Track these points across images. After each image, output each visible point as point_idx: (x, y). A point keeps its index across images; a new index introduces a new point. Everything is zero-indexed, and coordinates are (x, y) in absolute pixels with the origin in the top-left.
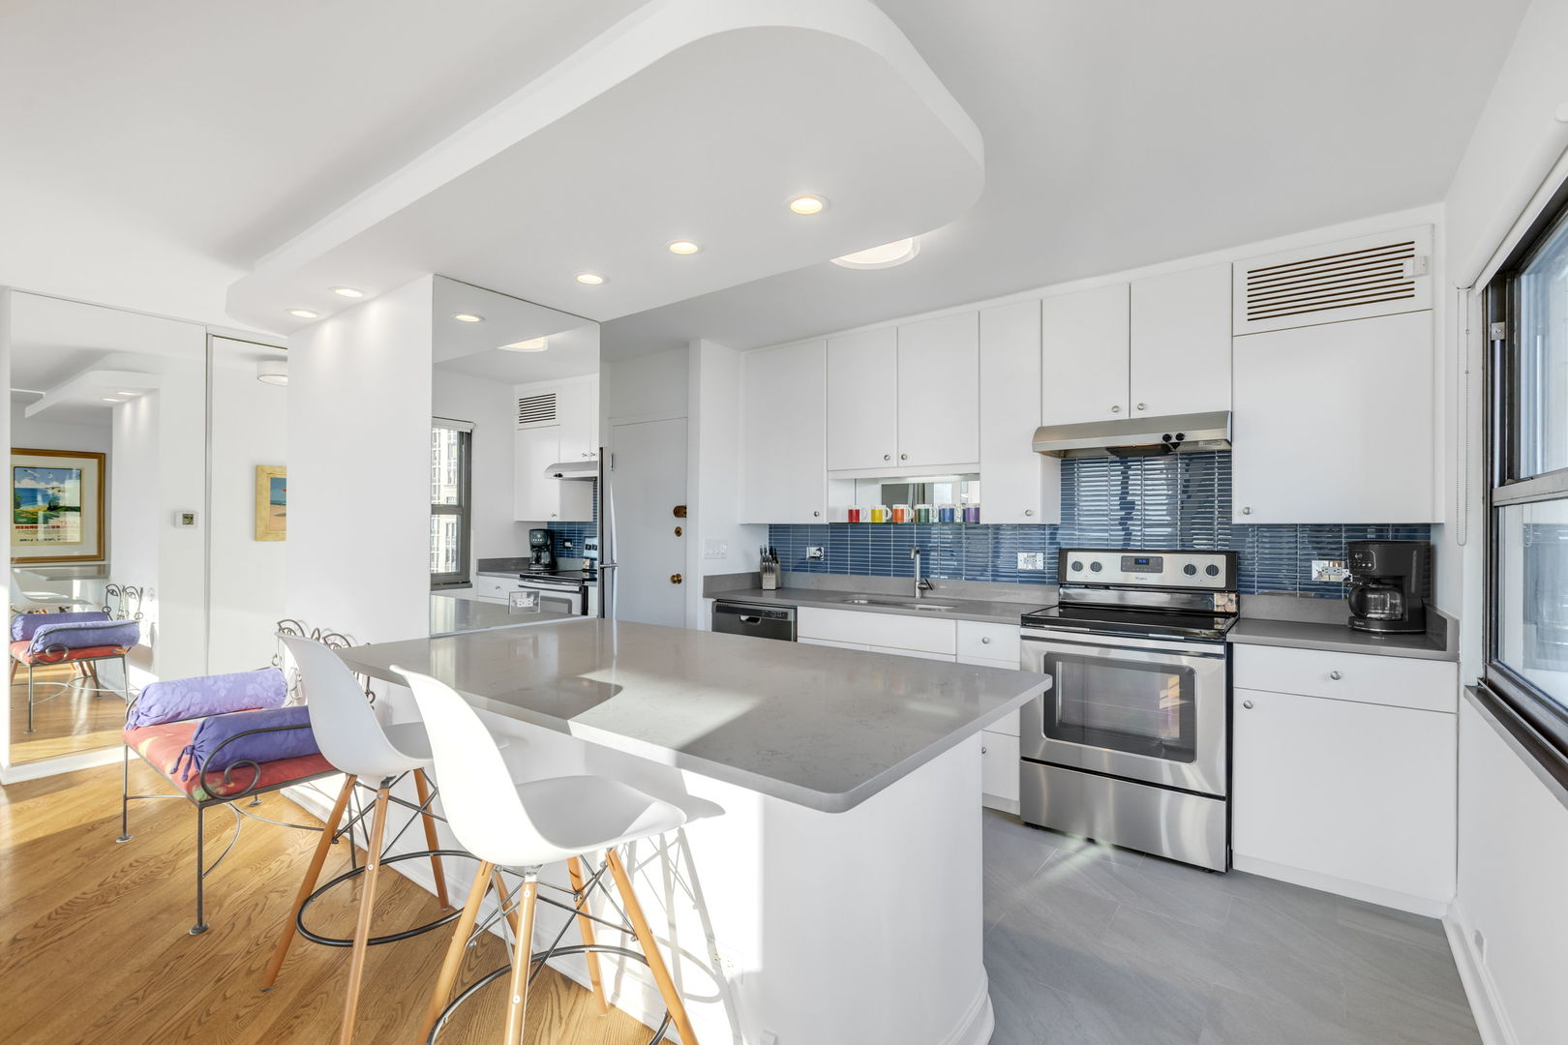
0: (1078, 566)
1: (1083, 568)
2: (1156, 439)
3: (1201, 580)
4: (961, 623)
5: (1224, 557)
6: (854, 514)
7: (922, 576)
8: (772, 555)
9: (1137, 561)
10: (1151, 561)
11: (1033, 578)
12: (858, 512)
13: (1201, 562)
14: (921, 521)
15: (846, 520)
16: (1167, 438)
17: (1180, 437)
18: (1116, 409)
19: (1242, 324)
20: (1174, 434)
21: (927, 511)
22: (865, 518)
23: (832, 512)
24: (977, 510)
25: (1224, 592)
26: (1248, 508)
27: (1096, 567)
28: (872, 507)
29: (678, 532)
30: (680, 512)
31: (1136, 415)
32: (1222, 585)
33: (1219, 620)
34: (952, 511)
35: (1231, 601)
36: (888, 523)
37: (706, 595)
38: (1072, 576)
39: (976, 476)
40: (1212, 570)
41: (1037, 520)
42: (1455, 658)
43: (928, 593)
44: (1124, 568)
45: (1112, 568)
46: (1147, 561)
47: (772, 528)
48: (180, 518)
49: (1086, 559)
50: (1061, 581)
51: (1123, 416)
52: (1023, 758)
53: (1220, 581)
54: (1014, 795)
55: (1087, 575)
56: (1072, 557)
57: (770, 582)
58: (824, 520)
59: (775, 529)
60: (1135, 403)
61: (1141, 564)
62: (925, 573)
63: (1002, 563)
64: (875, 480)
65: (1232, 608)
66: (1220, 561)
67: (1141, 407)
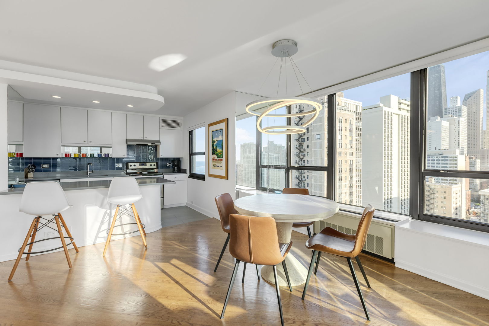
0: (131, 166)
3: (153, 167)
6: (68, 155)
8: (33, 167)
9: (142, 164)
11: (121, 169)
13: (153, 164)
16: (152, 144)
17: (154, 144)
18: (142, 137)
19: (161, 127)
23: (61, 154)
24: (108, 154)
31: (145, 139)
34: (101, 155)
39: (111, 147)
42: (187, 174)
43: (91, 174)
44: (140, 166)
45: (138, 166)
46: (144, 164)
49: (133, 164)
50: (128, 169)
51: (143, 139)
53: (155, 167)
55: (133, 167)
56: (129, 164)
58: (60, 156)
65: (157, 171)
66: (155, 164)
67: (146, 138)
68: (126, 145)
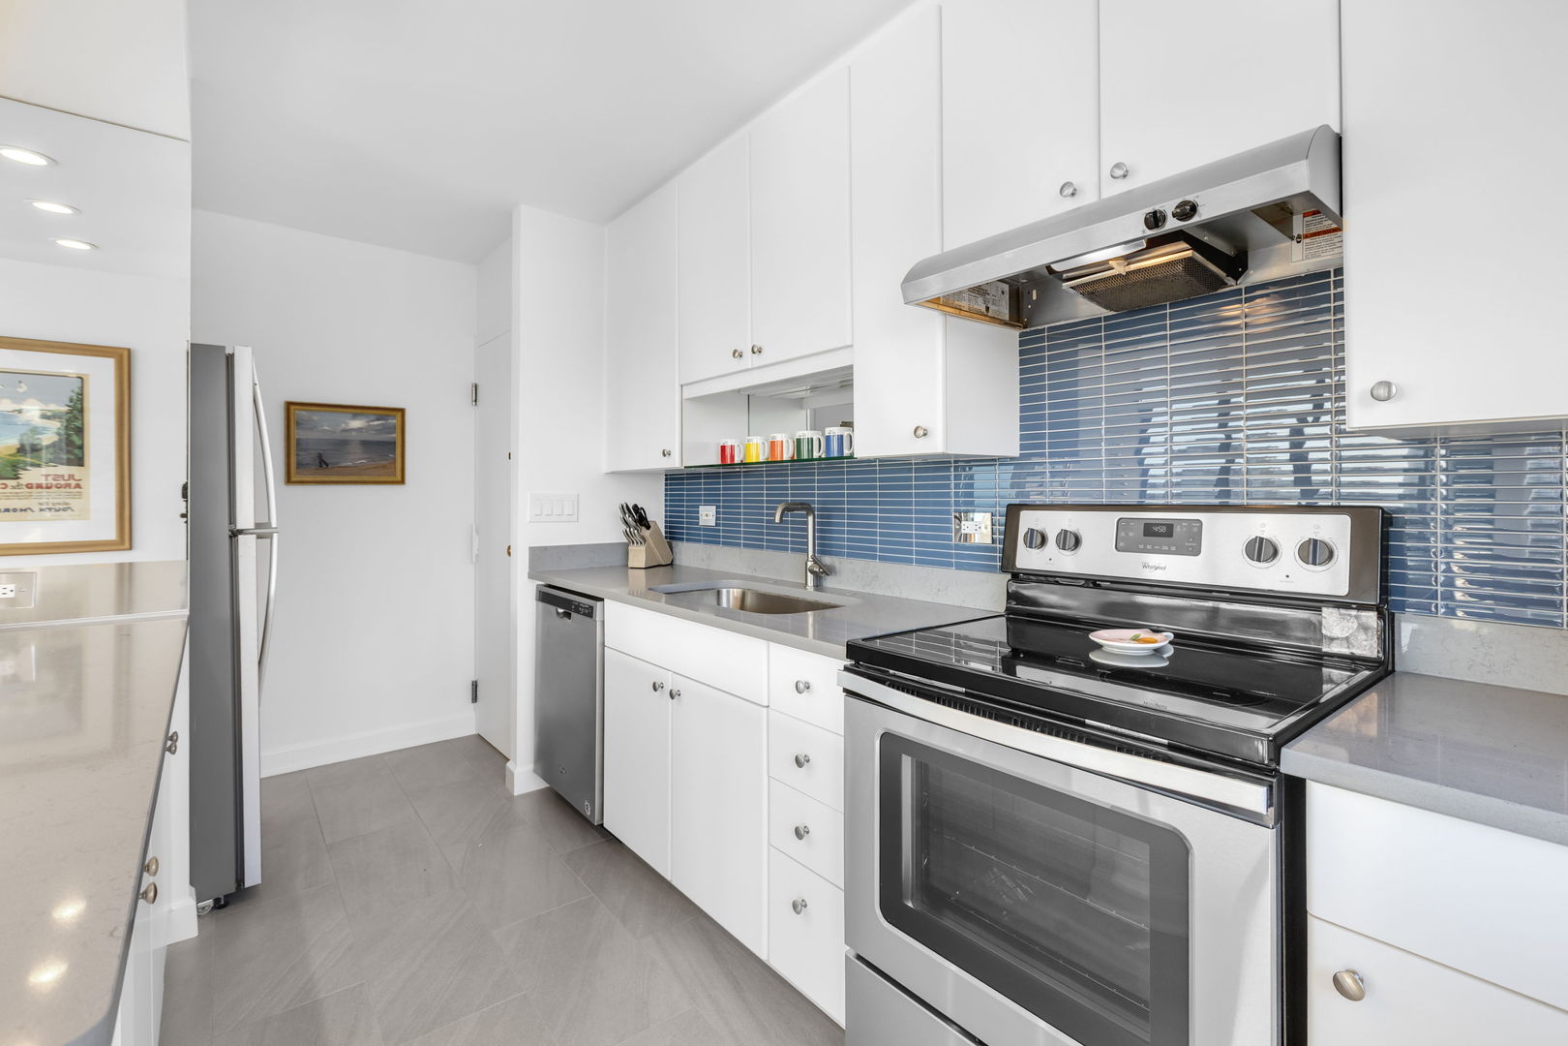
0: (1039, 540)
1: (1048, 542)
3: (1287, 575)
4: (773, 647)
5: (1345, 520)
6: (727, 450)
8: (634, 517)
9: (1149, 530)
10: (1177, 529)
11: (982, 560)
12: (732, 448)
13: (1288, 531)
15: (718, 460)
16: (1155, 218)
20: (1169, 207)
22: (739, 456)
25: (1347, 606)
26: (1388, 384)
27: (1071, 541)
31: (1111, 190)
32: (1342, 589)
33: (1335, 673)
34: (841, 439)
35: (1365, 628)
37: (531, 576)
38: (1025, 558)
40: (1315, 552)
44: (1121, 543)
45: (1099, 543)
46: (1168, 530)
47: (669, 478)
49: (1052, 523)
50: (1010, 569)
51: (1088, 198)
53: (1333, 579)
55: (1051, 558)
56: (1028, 520)
57: (636, 556)
59: (671, 481)
60: (1110, 164)
61: (1158, 535)
65: (1370, 646)
66: (1336, 530)
68: (935, 318)
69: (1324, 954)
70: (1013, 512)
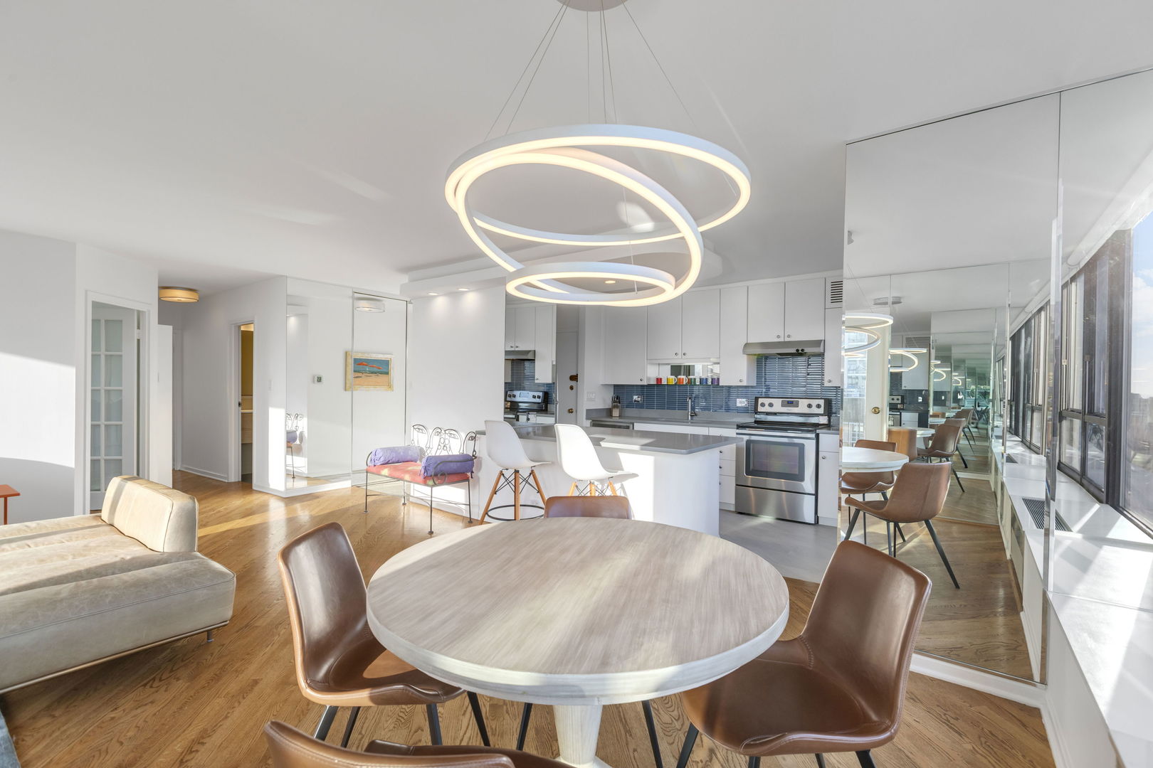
0: (763, 405)
1: (765, 405)
2: (793, 351)
4: (710, 428)
5: (823, 400)
6: (659, 380)
7: (692, 410)
8: (617, 400)
9: (788, 402)
10: (794, 402)
11: (744, 410)
12: (661, 379)
14: (691, 383)
15: (655, 383)
16: (798, 350)
17: (802, 350)
18: (778, 337)
19: (828, 304)
20: (800, 349)
21: (695, 379)
22: (664, 382)
23: (649, 379)
24: (718, 379)
25: (822, 415)
26: (830, 380)
27: (771, 405)
28: (667, 377)
29: (572, 388)
30: (574, 378)
31: (787, 339)
32: (822, 412)
34: (707, 379)
35: (826, 419)
36: (676, 384)
37: (587, 419)
38: (760, 409)
39: (718, 363)
40: (819, 406)
41: (744, 384)
43: (695, 418)
44: (783, 405)
45: (777, 406)
46: (792, 402)
47: (615, 386)
48: (316, 379)
49: (767, 401)
50: (756, 412)
51: (781, 340)
52: (737, 485)
54: (733, 501)
55: (767, 409)
56: (761, 401)
57: (616, 413)
58: (645, 383)
59: (617, 387)
60: (786, 335)
61: (790, 404)
62: (693, 408)
63: (731, 404)
64: (669, 364)
65: (826, 422)
67: (789, 336)
68: (745, 356)
69: (821, 455)
70: (757, 399)
